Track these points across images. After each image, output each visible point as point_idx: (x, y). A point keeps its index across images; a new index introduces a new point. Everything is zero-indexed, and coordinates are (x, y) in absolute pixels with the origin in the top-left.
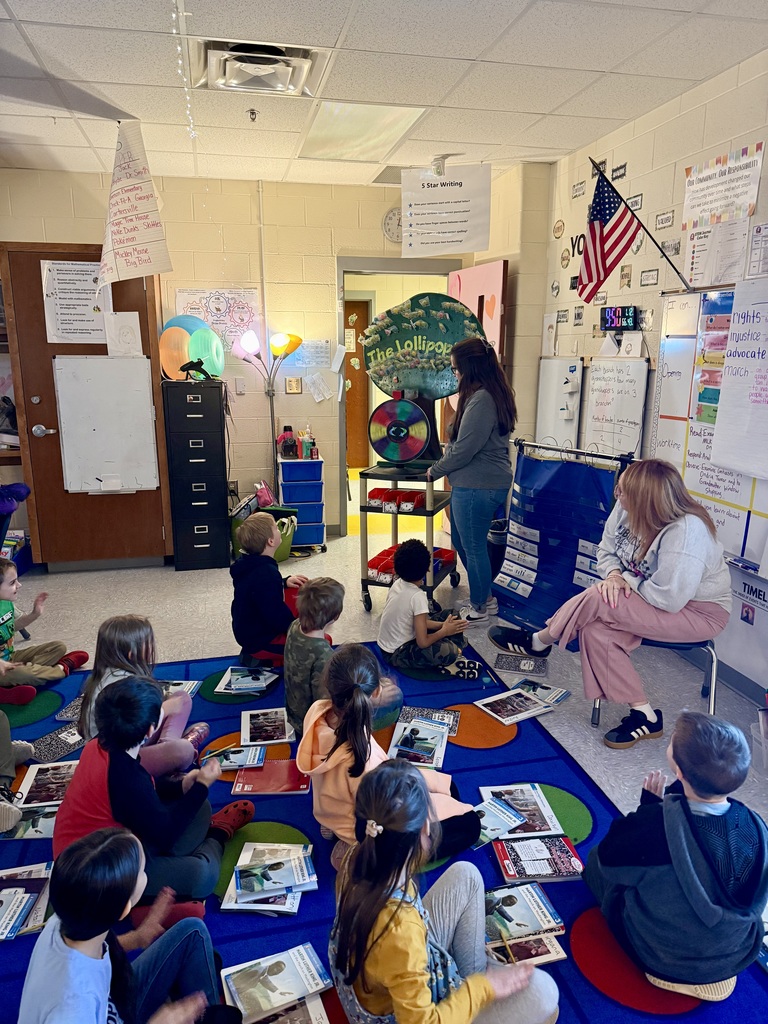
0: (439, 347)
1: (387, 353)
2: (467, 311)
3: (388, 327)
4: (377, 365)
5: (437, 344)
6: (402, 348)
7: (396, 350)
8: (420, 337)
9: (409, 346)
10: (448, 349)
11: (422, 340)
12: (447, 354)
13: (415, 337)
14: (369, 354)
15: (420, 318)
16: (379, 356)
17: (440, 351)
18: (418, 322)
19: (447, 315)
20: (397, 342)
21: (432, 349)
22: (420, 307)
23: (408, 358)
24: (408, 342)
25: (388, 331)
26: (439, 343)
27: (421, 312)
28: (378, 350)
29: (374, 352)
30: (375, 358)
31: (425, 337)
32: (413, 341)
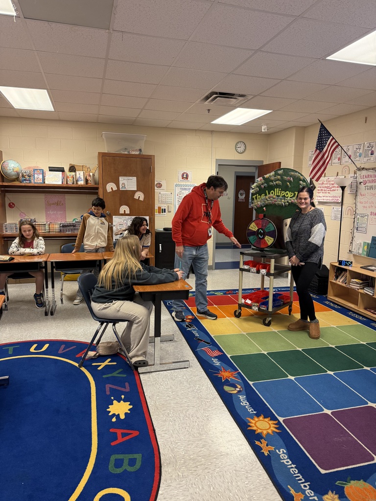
0: (287, 194)
1: (262, 197)
2: (301, 177)
3: (263, 184)
4: (257, 202)
6: (269, 194)
7: (266, 195)
8: (278, 189)
9: (272, 193)
10: (291, 195)
12: (290, 197)
13: (276, 189)
14: (253, 197)
15: (278, 180)
16: (258, 197)
17: (287, 196)
18: (277, 182)
19: (292, 178)
20: (267, 191)
21: (283, 195)
22: (279, 175)
23: (272, 199)
24: (272, 191)
25: (263, 186)
26: (288, 192)
27: (279, 177)
28: (258, 195)
29: (256, 196)
30: (256, 199)
31: (280, 189)
32: (274, 192)
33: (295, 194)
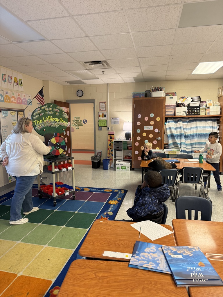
0: (56, 120)
1: (40, 121)
3: (41, 113)
6: (45, 120)
7: (43, 120)
9: (47, 119)
10: (58, 120)
11: (51, 117)
12: (58, 122)
13: (49, 116)
14: (34, 122)
17: (56, 121)
18: (50, 112)
19: (59, 110)
20: (43, 118)
21: (54, 120)
22: (50, 107)
23: (48, 123)
24: (47, 118)
26: (56, 118)
27: (51, 109)
28: (37, 120)
32: (48, 118)
33: (60, 120)
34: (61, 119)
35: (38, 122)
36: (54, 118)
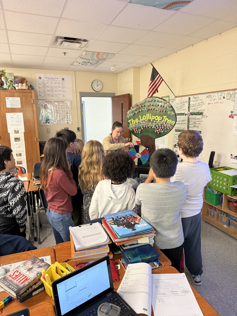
0: (157, 118)
1: (136, 121)
4: (132, 126)
5: (156, 117)
6: (142, 118)
7: (139, 119)
8: (149, 114)
9: (144, 117)
10: (160, 118)
11: (150, 115)
12: (160, 121)
13: (147, 114)
14: (129, 121)
16: (133, 122)
17: (157, 120)
20: (140, 116)
21: (154, 119)
23: (144, 122)
24: (144, 116)
25: (136, 112)
26: (157, 116)
28: (132, 119)
29: (131, 120)
30: (131, 123)
31: (151, 114)
32: (146, 116)
33: (163, 118)
34: (165, 117)
35: (134, 122)
36: (154, 116)
